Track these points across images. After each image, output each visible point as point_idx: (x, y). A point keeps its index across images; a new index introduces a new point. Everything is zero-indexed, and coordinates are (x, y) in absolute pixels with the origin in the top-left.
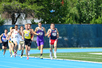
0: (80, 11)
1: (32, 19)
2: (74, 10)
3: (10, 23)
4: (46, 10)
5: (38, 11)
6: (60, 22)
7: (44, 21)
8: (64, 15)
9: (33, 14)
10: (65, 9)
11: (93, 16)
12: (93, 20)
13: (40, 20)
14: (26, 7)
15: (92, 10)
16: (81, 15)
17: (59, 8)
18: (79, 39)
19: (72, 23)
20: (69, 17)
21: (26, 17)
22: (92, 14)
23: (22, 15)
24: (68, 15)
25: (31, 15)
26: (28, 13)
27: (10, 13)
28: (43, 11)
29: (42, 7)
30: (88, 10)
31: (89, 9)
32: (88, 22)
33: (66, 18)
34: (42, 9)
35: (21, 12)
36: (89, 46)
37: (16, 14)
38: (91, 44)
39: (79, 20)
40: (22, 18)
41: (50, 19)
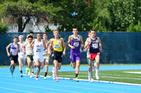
0: (112, 15)
1: (47, 24)
2: (104, 13)
3: (16, 30)
4: (65, 12)
5: (54, 14)
6: (85, 29)
7: (63, 28)
8: (91, 20)
9: (47, 18)
10: (92, 11)
11: (130, 21)
12: (130, 27)
13: (58, 26)
14: (38, 9)
15: (130, 13)
16: (114, 20)
17: (83, 10)
18: (111, 52)
19: (101, 31)
20: (98, 23)
21: (38, 21)
22: (130, 18)
23: (32, 20)
24: (96, 20)
25: (45, 19)
26: (41, 17)
27: (16, 16)
28: (62, 14)
29: (59, 9)
30: (123, 13)
31: (125, 11)
32: (124, 29)
33: (94, 24)
34: (60, 11)
35: (31, 15)
36: (125, 62)
37: (24, 18)
38: (128, 59)
39: (111, 27)
40: (32, 24)
41: (71, 25)
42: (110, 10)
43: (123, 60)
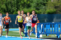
12: (15, 12)
15: (14, 6)
30: (12, 6)
38: (14, 26)
42: (6, 5)
43: (12, 26)
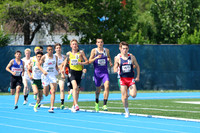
0: (157, 20)
1: (64, 34)
2: (145, 17)
3: (21, 42)
4: (91, 16)
5: (75, 20)
6: (119, 41)
7: (87, 38)
8: (127, 28)
9: (65, 24)
10: (129, 14)
11: (183, 30)
13: (80, 36)
14: (52, 11)
17: (116, 13)
18: (156, 73)
19: (141, 43)
20: (137, 31)
21: (52, 29)
22: (182, 25)
23: (44, 27)
24: (135, 27)
25: (63, 26)
26: (56, 22)
27: (21, 21)
28: (86, 20)
29: (83, 11)
33: (131, 33)
34: (84, 15)
35: (43, 21)
37: (32, 24)
39: (156, 37)
40: (44, 33)
41: (98, 35)
